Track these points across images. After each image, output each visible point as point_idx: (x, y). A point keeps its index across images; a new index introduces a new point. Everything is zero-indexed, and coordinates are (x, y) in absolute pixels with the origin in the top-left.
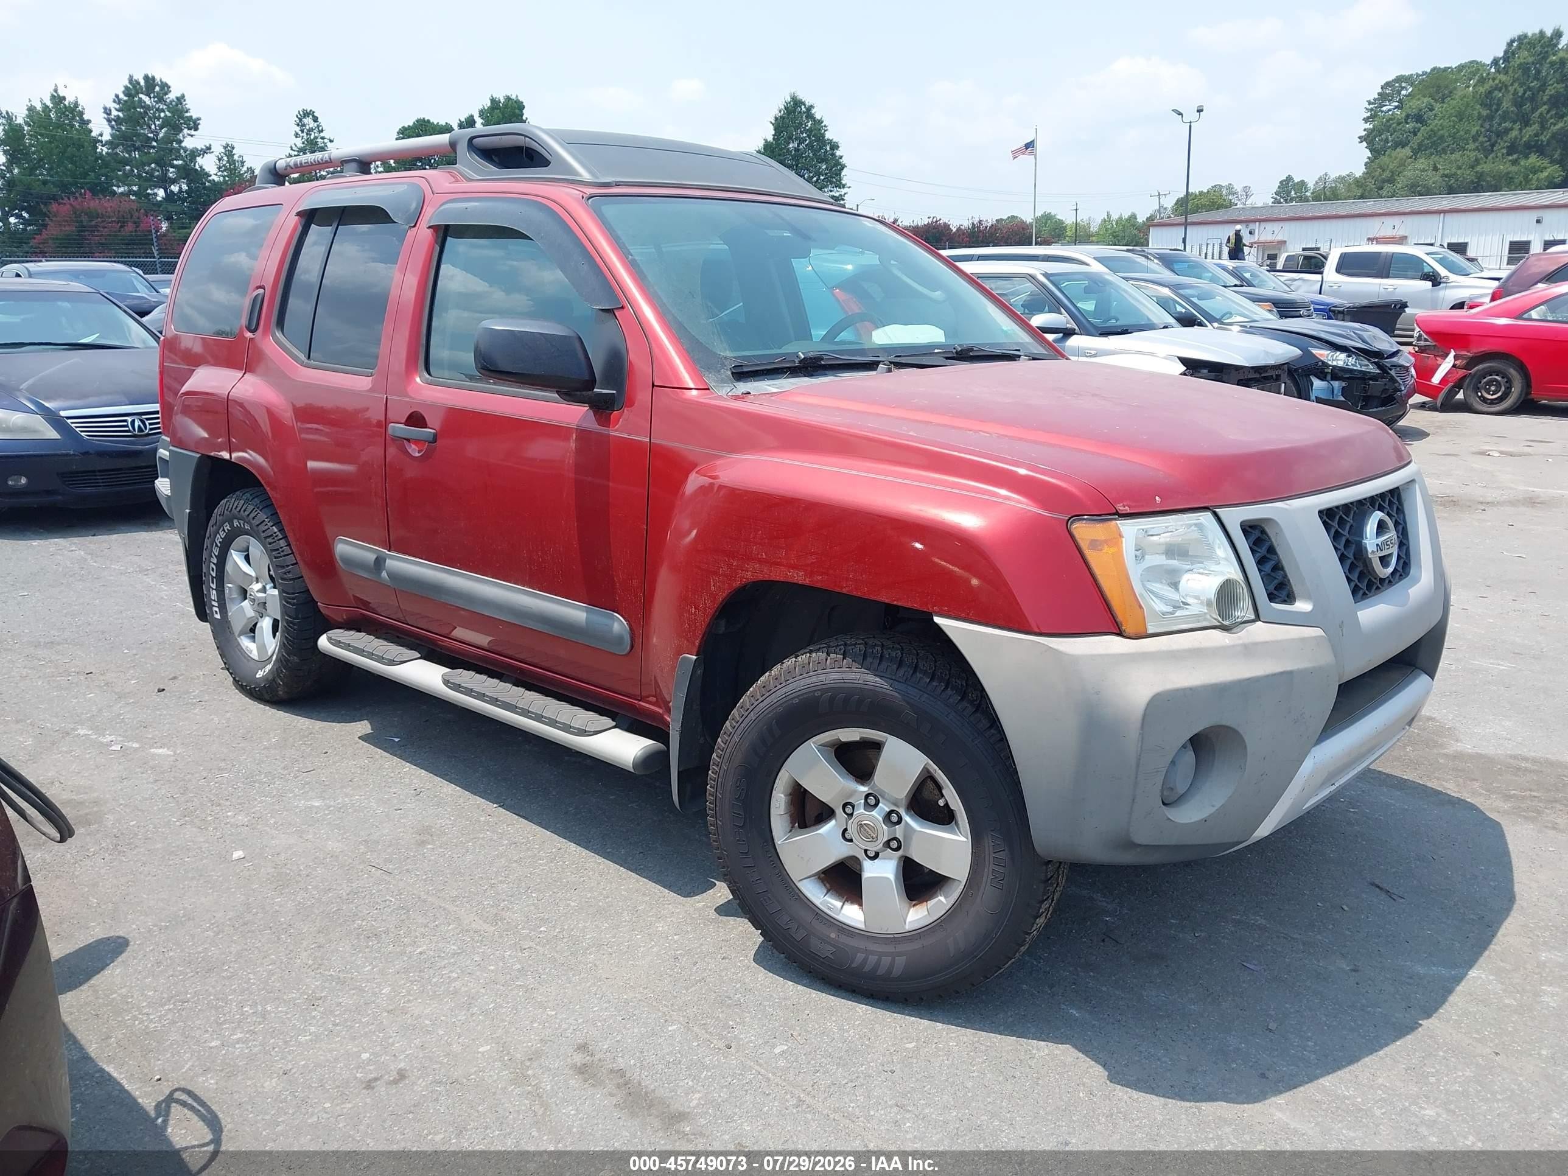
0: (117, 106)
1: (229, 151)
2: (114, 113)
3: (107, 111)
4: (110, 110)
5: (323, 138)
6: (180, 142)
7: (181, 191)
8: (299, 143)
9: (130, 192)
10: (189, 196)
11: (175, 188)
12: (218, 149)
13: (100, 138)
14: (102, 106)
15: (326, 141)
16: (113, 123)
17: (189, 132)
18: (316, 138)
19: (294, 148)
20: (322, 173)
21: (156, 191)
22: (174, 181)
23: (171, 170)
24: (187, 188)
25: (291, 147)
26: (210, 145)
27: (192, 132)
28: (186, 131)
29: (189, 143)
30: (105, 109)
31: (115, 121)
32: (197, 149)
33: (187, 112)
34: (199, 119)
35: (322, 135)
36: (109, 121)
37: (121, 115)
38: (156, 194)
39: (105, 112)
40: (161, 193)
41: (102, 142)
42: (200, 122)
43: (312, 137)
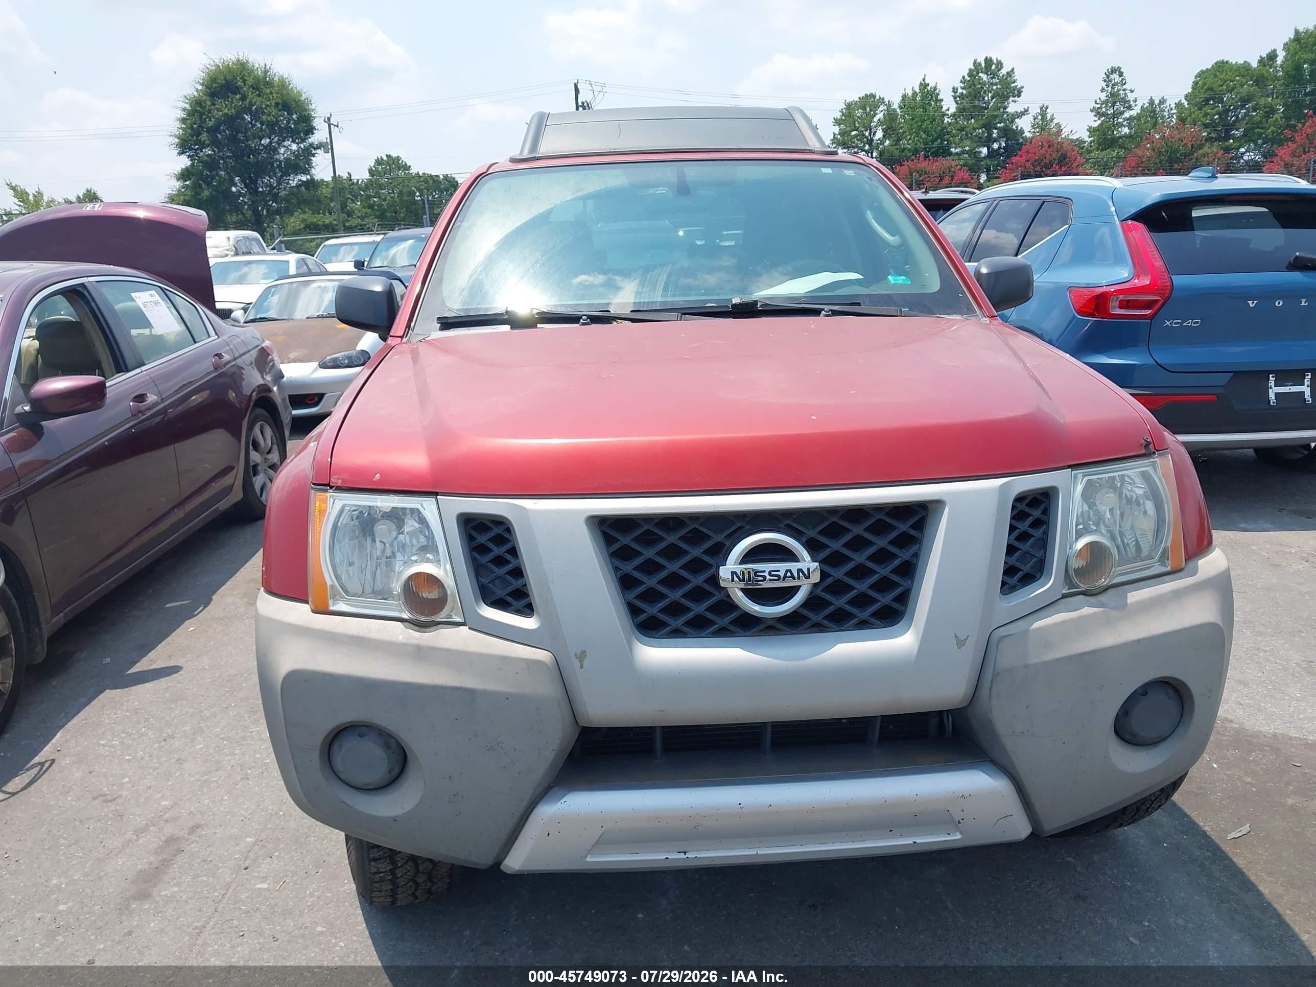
0: (963, 85)
1: (1043, 111)
2: (960, 91)
3: (955, 90)
4: (957, 89)
5: (1124, 90)
6: (1005, 108)
7: (999, 148)
8: (1103, 96)
9: (963, 152)
10: (1005, 152)
11: (996, 146)
12: (1035, 110)
13: (947, 112)
14: (952, 87)
15: (1127, 92)
16: (958, 99)
17: (1013, 99)
18: (1119, 90)
19: (1098, 101)
20: (1119, 120)
21: (981, 149)
22: (995, 140)
23: (995, 131)
24: (1004, 145)
25: (1096, 101)
26: (1028, 108)
27: (1016, 98)
28: (1011, 99)
29: (1012, 108)
30: (954, 88)
31: (959, 97)
32: (1017, 112)
33: (1014, 82)
34: (1022, 87)
35: (1124, 87)
36: (955, 98)
37: (964, 92)
38: (981, 152)
39: (953, 91)
40: (984, 151)
41: (948, 115)
42: (1023, 89)
43: (1116, 90)
